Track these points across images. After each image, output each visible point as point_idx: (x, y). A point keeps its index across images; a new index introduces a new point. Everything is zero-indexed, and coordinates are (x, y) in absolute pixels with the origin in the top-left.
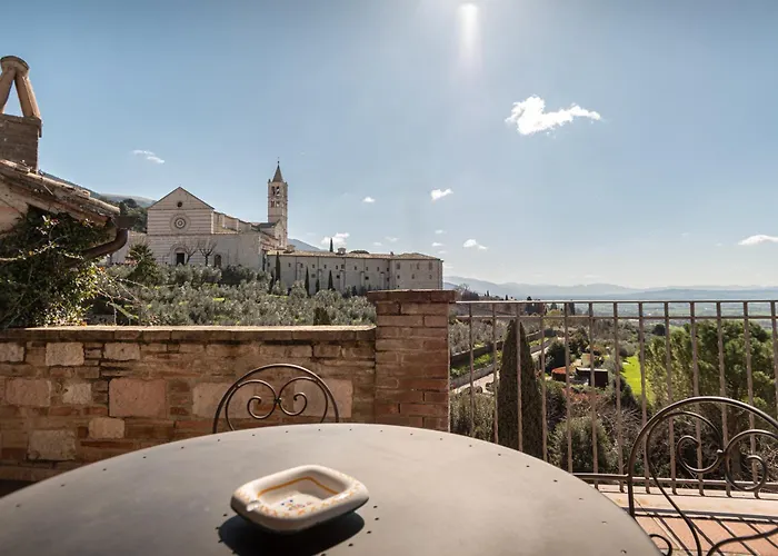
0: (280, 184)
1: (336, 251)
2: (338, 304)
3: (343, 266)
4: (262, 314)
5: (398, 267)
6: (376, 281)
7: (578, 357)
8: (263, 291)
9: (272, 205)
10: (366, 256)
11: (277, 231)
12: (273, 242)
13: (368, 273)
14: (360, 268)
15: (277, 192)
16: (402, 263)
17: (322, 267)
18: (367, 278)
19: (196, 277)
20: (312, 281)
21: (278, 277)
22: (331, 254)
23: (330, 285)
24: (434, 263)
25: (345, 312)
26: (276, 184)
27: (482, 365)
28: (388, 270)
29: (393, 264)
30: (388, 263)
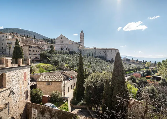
0: (82, 34)
1: (94, 48)
2: (93, 59)
3: (95, 51)
4: (77, 60)
5: (108, 51)
6: (103, 55)
7: (155, 74)
8: (78, 56)
9: (81, 38)
10: (101, 49)
11: (82, 44)
12: (81, 46)
13: (101, 53)
14: (99, 51)
15: (82, 35)
16: (109, 50)
17: (91, 51)
18: (101, 54)
19: (64, 53)
20: (88, 54)
21: (81, 53)
22: (93, 48)
23: (92, 55)
24: (117, 50)
25: (95, 61)
26: (81, 34)
27: (127, 74)
28: (106, 52)
29: (107, 50)
30: (106, 51)
